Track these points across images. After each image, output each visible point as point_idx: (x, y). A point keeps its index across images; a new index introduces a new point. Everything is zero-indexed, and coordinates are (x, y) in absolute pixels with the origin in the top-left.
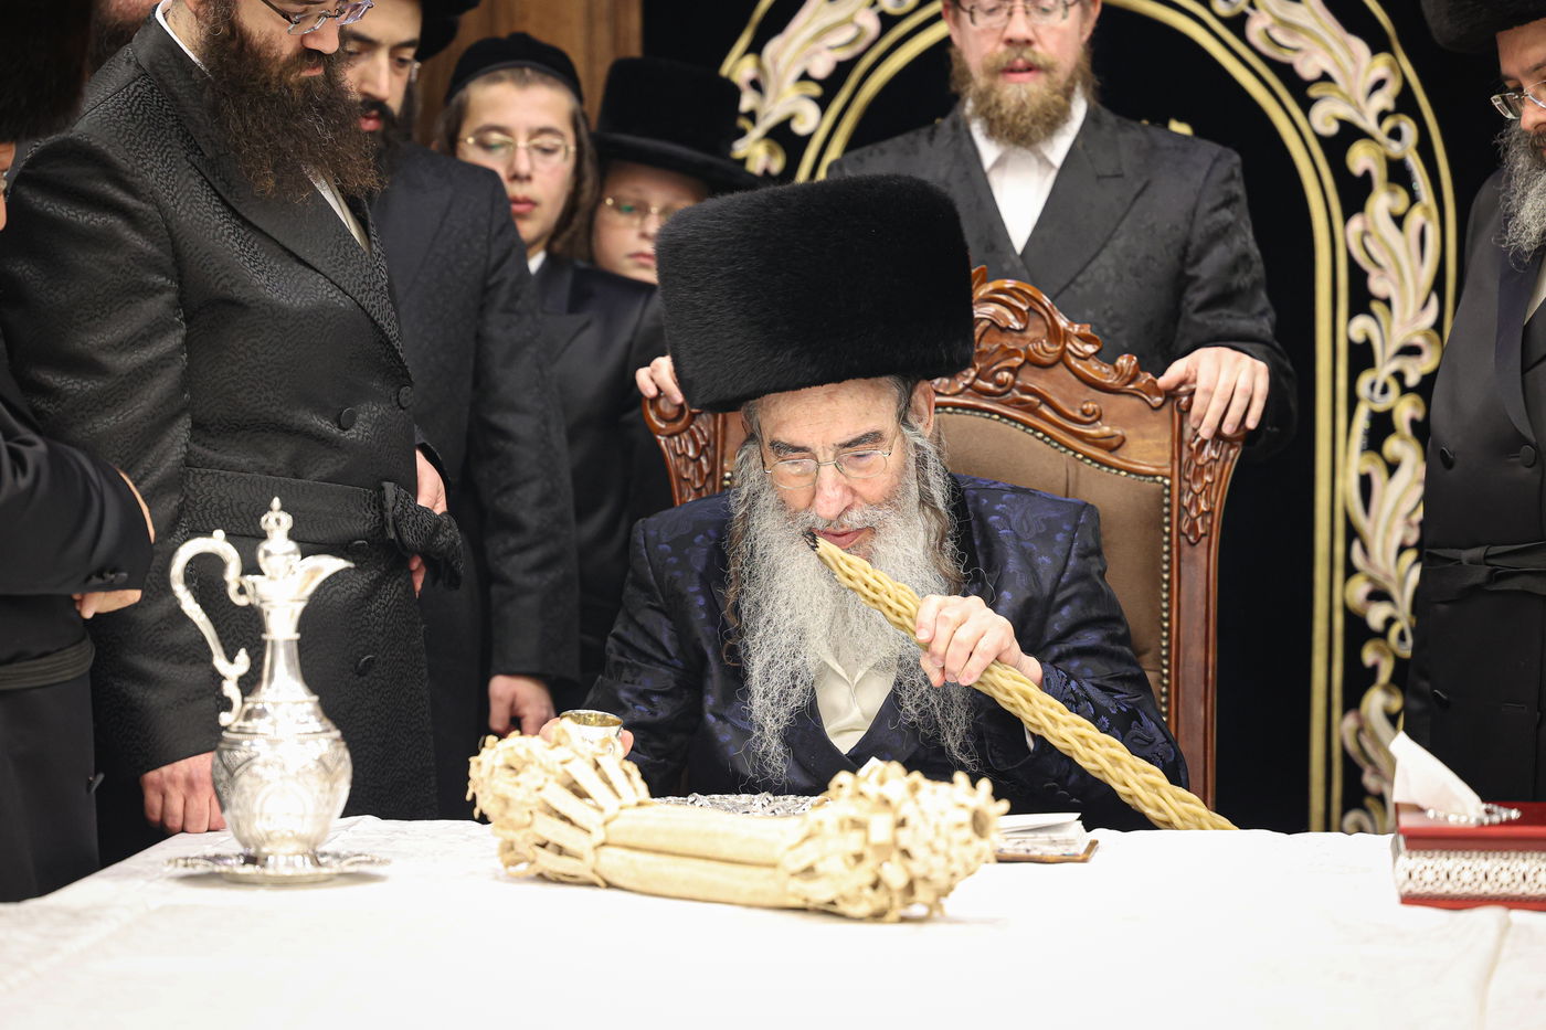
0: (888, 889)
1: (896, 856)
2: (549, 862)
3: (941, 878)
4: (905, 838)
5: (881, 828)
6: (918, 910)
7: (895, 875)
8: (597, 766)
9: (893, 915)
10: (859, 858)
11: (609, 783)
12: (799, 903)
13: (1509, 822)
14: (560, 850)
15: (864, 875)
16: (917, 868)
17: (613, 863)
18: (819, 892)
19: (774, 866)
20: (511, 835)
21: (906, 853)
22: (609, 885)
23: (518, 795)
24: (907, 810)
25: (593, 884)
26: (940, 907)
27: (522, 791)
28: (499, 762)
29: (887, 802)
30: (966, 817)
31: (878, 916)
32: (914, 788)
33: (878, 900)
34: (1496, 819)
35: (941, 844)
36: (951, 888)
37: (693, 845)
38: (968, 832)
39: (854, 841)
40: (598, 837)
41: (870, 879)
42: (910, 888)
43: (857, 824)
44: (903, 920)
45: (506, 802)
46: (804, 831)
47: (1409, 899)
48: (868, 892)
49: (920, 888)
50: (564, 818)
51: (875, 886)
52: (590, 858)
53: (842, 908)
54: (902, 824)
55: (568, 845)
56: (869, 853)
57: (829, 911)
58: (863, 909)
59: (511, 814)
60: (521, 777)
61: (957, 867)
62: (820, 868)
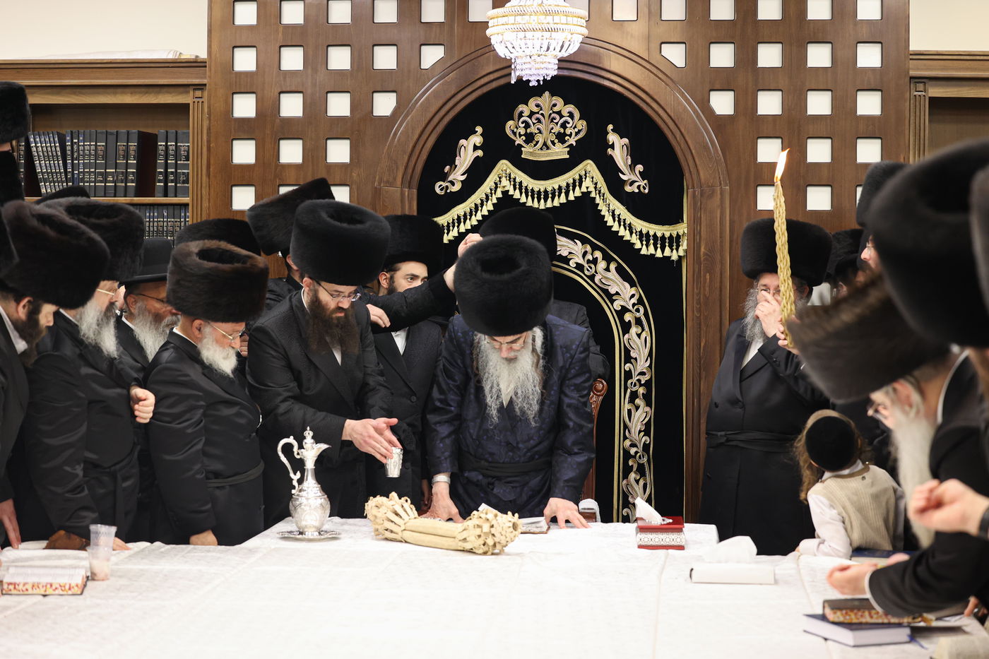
0: (488, 545)
1: (490, 536)
2: (388, 535)
3: (504, 543)
4: (493, 530)
5: (486, 528)
6: (497, 551)
7: (490, 542)
8: (403, 506)
9: (490, 553)
10: (479, 536)
11: (406, 511)
12: (462, 549)
13: (669, 524)
14: (392, 532)
15: (481, 541)
16: (497, 540)
17: (407, 535)
18: (468, 546)
19: (454, 538)
20: (377, 527)
21: (493, 535)
22: (406, 542)
23: (379, 515)
24: (494, 522)
25: (401, 541)
26: (503, 550)
27: (380, 513)
28: (374, 505)
29: (488, 520)
30: (511, 525)
31: (485, 553)
32: (496, 516)
33: (485, 549)
34: (665, 522)
35: (503, 533)
36: (507, 545)
37: (431, 531)
38: (512, 529)
39: (478, 531)
40: (403, 528)
41: (483, 542)
42: (495, 545)
43: (479, 526)
44: (493, 554)
45: (376, 517)
46: (464, 528)
47: (640, 547)
48: (482, 546)
49: (497, 545)
50: (392, 522)
51: (484, 545)
52: (400, 534)
53: (474, 550)
54: (492, 526)
55: (394, 530)
56: (482, 535)
57: (471, 551)
58: (481, 551)
59: (377, 520)
60: (380, 510)
61: (508, 539)
62: (468, 539)
